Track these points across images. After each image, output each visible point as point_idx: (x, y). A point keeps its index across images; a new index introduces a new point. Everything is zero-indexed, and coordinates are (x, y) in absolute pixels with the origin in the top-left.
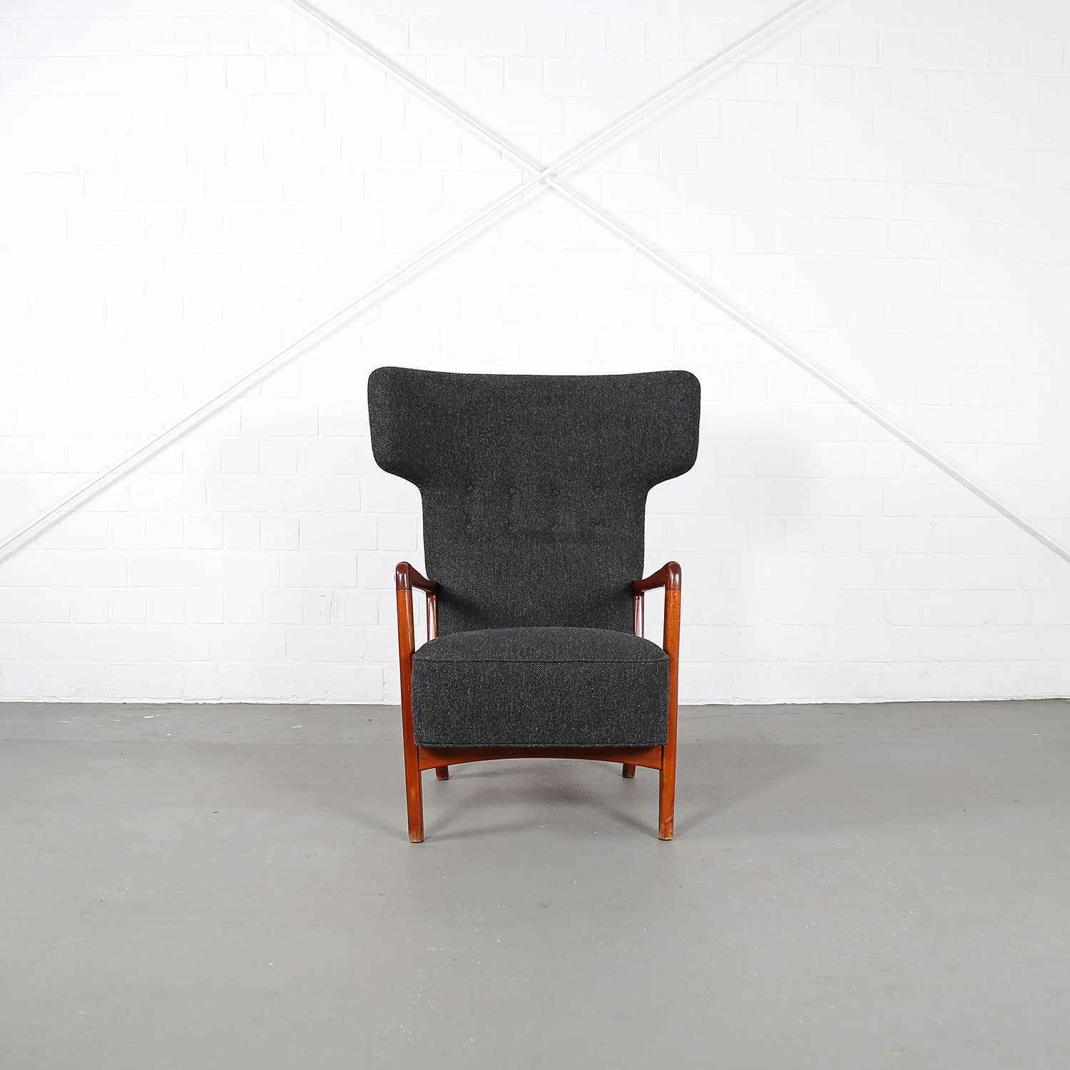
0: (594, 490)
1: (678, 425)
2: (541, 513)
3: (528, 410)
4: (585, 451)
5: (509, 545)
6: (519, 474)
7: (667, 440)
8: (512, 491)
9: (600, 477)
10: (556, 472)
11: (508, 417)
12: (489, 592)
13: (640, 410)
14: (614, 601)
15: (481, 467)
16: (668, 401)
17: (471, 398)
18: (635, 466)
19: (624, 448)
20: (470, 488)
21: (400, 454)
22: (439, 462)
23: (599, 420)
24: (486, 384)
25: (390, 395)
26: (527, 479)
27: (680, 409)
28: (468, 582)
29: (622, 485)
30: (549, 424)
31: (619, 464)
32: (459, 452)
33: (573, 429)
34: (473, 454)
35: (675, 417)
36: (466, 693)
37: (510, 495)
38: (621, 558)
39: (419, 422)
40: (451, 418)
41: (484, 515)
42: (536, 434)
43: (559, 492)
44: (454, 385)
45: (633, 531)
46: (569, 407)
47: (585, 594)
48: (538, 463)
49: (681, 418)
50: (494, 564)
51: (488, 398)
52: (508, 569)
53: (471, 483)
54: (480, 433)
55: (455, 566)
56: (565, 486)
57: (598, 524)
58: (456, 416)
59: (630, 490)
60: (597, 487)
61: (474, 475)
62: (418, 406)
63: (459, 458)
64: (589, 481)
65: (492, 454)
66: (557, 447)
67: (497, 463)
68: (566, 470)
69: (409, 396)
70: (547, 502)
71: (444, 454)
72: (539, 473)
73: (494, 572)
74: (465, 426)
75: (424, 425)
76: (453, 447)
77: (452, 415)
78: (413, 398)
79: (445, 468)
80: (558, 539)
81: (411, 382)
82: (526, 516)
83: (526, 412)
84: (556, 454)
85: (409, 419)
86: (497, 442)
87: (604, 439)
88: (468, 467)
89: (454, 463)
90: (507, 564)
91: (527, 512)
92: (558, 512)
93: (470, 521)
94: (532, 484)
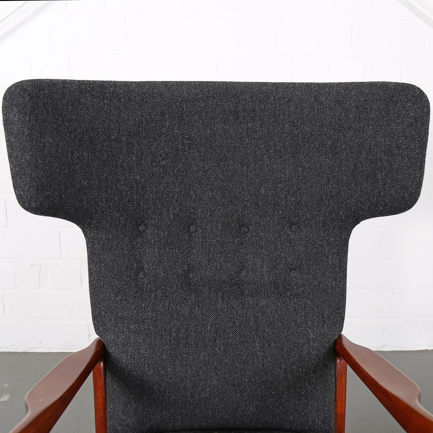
2: (228, 257)
3: (211, 129)
4: (281, 182)
5: (189, 302)
6: (200, 210)
7: (386, 175)
8: (192, 229)
9: (298, 213)
10: (245, 206)
11: (187, 139)
12: (164, 368)
13: (351, 133)
14: (315, 372)
15: (154, 203)
16: (389, 125)
17: (142, 116)
18: (342, 203)
19: (328, 180)
20: (141, 228)
21: (48, 197)
22: (101, 201)
23: (298, 144)
24: (161, 95)
26: (211, 216)
27: (406, 137)
28: (140, 354)
29: (324, 224)
30: (236, 147)
31: (322, 200)
32: (127, 186)
33: (265, 154)
34: (144, 188)
35: (398, 147)
37: (191, 235)
38: (323, 314)
39: (72, 153)
40: (114, 144)
41: (159, 261)
42: (221, 160)
43: (248, 229)
44: (119, 100)
45: (335, 279)
46: (261, 125)
47: (281, 368)
48: (223, 196)
50: (171, 330)
51: (163, 114)
52: (187, 337)
53: (142, 222)
54: (153, 161)
55: (123, 331)
56: (256, 223)
57: (295, 269)
58: (121, 142)
60: (294, 224)
61: (146, 213)
62: (70, 133)
63: (127, 194)
64: (284, 218)
65: (168, 186)
66: (247, 176)
67: (174, 197)
68: (257, 205)
69: (57, 119)
70: (234, 243)
71: (107, 191)
72: (224, 208)
73: (170, 341)
74: (133, 153)
75: (79, 157)
76: (118, 181)
77: (116, 140)
78: (63, 122)
79: (109, 207)
80: (247, 292)
81: (60, 100)
82: (209, 261)
83: (209, 131)
84: (245, 185)
85: (57, 151)
86: (174, 171)
87: (304, 167)
88: (138, 203)
89: (120, 200)
90: (187, 330)
91: (211, 256)
92: (247, 254)
93: (142, 269)
94: (217, 221)
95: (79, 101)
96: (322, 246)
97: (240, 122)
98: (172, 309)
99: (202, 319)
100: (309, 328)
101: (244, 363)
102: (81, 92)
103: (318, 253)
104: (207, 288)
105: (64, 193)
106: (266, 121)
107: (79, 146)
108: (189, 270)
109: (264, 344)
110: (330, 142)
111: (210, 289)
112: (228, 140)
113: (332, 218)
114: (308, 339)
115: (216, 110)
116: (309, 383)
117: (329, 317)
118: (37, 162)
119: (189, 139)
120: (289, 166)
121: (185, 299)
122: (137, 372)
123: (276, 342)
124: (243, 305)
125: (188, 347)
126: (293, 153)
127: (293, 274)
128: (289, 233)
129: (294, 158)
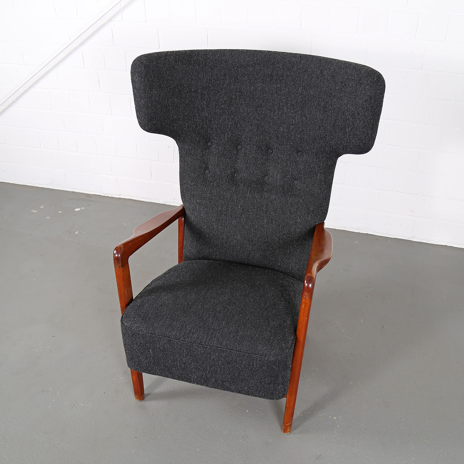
0: (298, 153)
1: (360, 121)
2: (258, 167)
3: (254, 86)
4: (292, 125)
5: (231, 191)
6: (243, 136)
7: (351, 130)
8: (239, 147)
9: (302, 145)
10: (270, 137)
11: (238, 92)
12: (212, 226)
13: (335, 100)
14: (297, 242)
15: (216, 130)
16: (355, 99)
17: (212, 76)
18: (327, 143)
19: (320, 128)
20: (209, 144)
21: (154, 124)
22: (185, 127)
23: (305, 101)
25: (144, 82)
26: (250, 141)
28: (200, 216)
29: (316, 154)
30: (268, 99)
31: (315, 139)
32: (200, 119)
33: (285, 106)
34: (210, 121)
37: (238, 151)
38: (309, 209)
39: (168, 100)
40: (193, 94)
42: (258, 107)
43: (272, 151)
45: (320, 189)
46: (285, 86)
47: (276, 236)
48: (258, 130)
50: (218, 205)
51: (225, 76)
53: (210, 140)
54: (216, 105)
56: (277, 148)
58: (198, 92)
59: (322, 158)
60: (300, 151)
61: (212, 135)
62: (167, 88)
63: (200, 124)
64: (294, 147)
65: (224, 121)
66: (273, 119)
67: (228, 128)
68: (278, 137)
69: (160, 80)
70: (262, 159)
71: (188, 122)
72: (258, 137)
73: (217, 211)
74: (204, 100)
75: (172, 102)
76: (195, 116)
77: (195, 91)
78: (163, 81)
79: (190, 131)
80: (265, 189)
81: (162, 68)
82: (246, 168)
83: (253, 88)
84: (271, 124)
85: (159, 99)
86: (228, 112)
87: (307, 117)
88: (207, 130)
89: (196, 127)
90: (227, 207)
91: (248, 165)
92: (270, 166)
93: (208, 168)
94: (253, 144)
95: (174, 68)
96: (314, 168)
97: (273, 83)
98: (221, 194)
99: (236, 201)
100: (298, 215)
101: (256, 230)
102: (176, 61)
103: (311, 172)
104: (243, 184)
105: (163, 122)
106: (289, 83)
107: (172, 95)
108: (235, 172)
109: (269, 222)
110: (323, 103)
111: (244, 185)
112: (264, 94)
113: (321, 151)
114: (296, 222)
115: (259, 73)
116: (293, 247)
117: (313, 211)
118: (148, 105)
119: (240, 92)
120: (298, 115)
121: (229, 189)
122: (198, 226)
123: (276, 221)
124: (262, 197)
125: (227, 216)
126: (301, 108)
127: (295, 182)
128: (297, 156)
129: (302, 110)
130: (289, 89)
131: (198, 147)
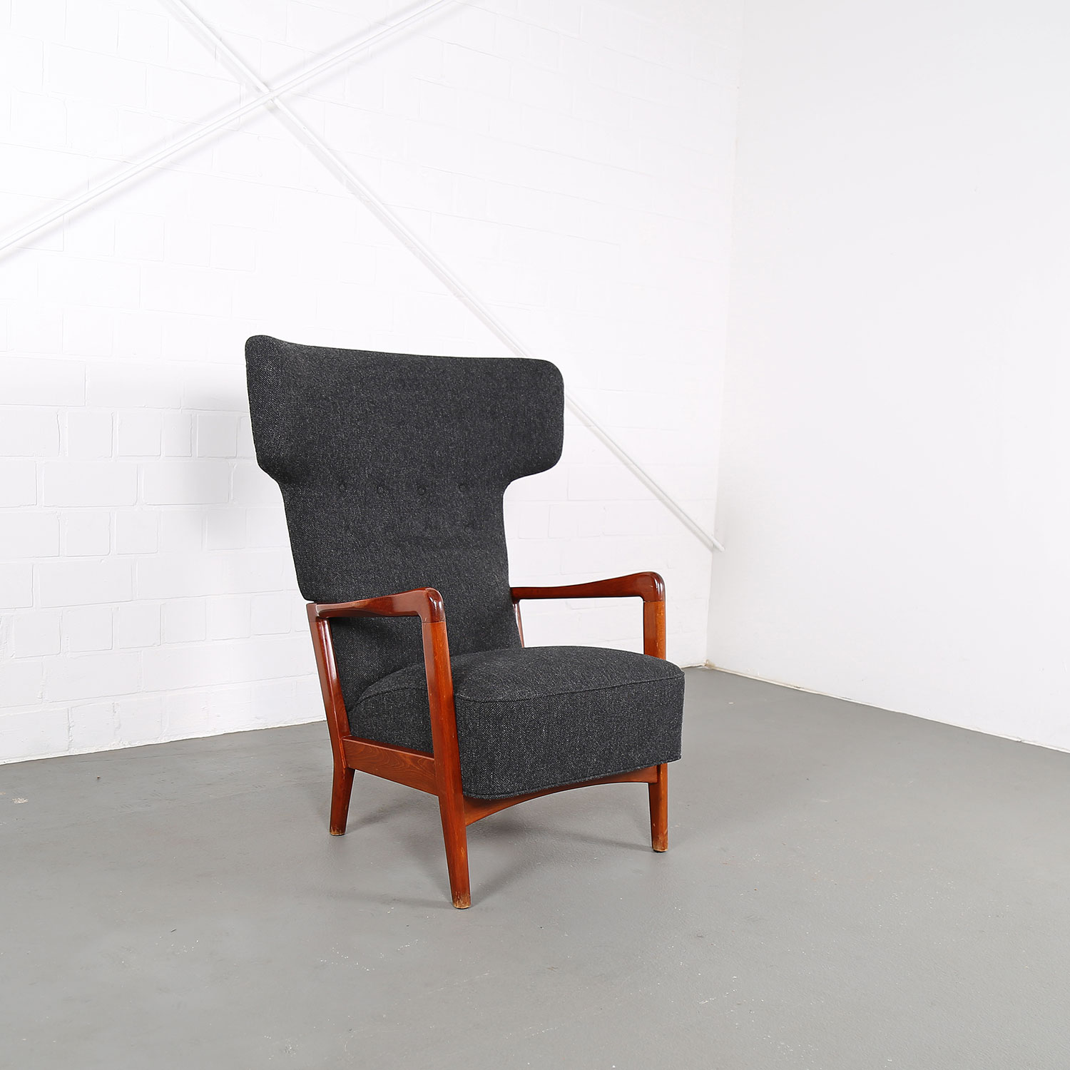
1: (552, 420)
3: (386, 395)
4: (451, 445)
6: (387, 471)
8: (381, 490)
9: (467, 473)
10: (423, 468)
13: (506, 400)
15: (355, 463)
18: (503, 462)
19: (491, 441)
20: (342, 487)
23: (462, 409)
26: (396, 476)
30: (409, 412)
31: (486, 460)
33: (435, 419)
34: (347, 446)
35: (548, 411)
36: (541, 732)
41: (363, 519)
42: (400, 423)
43: (425, 490)
46: (426, 393)
48: (405, 458)
49: (554, 412)
53: (343, 482)
54: (351, 421)
60: (462, 485)
63: (336, 452)
64: (455, 478)
65: (364, 447)
66: (422, 439)
67: (368, 457)
68: (433, 466)
72: (407, 469)
83: (386, 397)
84: (422, 448)
86: (367, 432)
87: (470, 431)
92: (429, 513)
94: (401, 481)
96: (489, 503)
97: (408, 389)
106: (429, 389)
110: (489, 408)
112: (402, 405)
113: (494, 477)
115: (385, 377)
119: (372, 403)
120: (457, 430)
126: (459, 418)
128: (459, 492)
129: (460, 422)
130: (433, 396)
131: (331, 492)
